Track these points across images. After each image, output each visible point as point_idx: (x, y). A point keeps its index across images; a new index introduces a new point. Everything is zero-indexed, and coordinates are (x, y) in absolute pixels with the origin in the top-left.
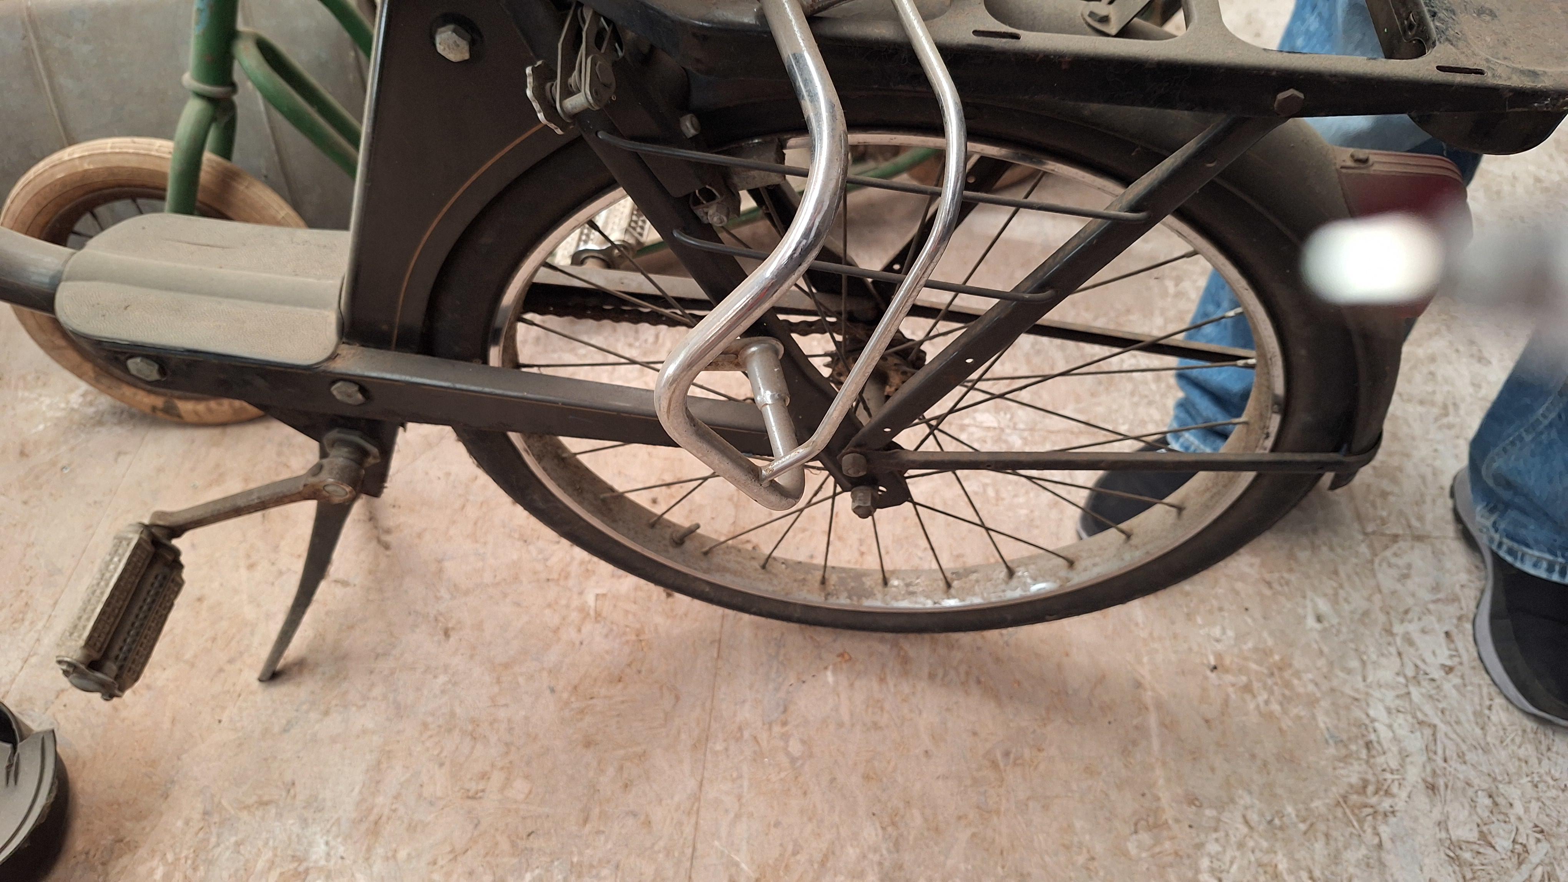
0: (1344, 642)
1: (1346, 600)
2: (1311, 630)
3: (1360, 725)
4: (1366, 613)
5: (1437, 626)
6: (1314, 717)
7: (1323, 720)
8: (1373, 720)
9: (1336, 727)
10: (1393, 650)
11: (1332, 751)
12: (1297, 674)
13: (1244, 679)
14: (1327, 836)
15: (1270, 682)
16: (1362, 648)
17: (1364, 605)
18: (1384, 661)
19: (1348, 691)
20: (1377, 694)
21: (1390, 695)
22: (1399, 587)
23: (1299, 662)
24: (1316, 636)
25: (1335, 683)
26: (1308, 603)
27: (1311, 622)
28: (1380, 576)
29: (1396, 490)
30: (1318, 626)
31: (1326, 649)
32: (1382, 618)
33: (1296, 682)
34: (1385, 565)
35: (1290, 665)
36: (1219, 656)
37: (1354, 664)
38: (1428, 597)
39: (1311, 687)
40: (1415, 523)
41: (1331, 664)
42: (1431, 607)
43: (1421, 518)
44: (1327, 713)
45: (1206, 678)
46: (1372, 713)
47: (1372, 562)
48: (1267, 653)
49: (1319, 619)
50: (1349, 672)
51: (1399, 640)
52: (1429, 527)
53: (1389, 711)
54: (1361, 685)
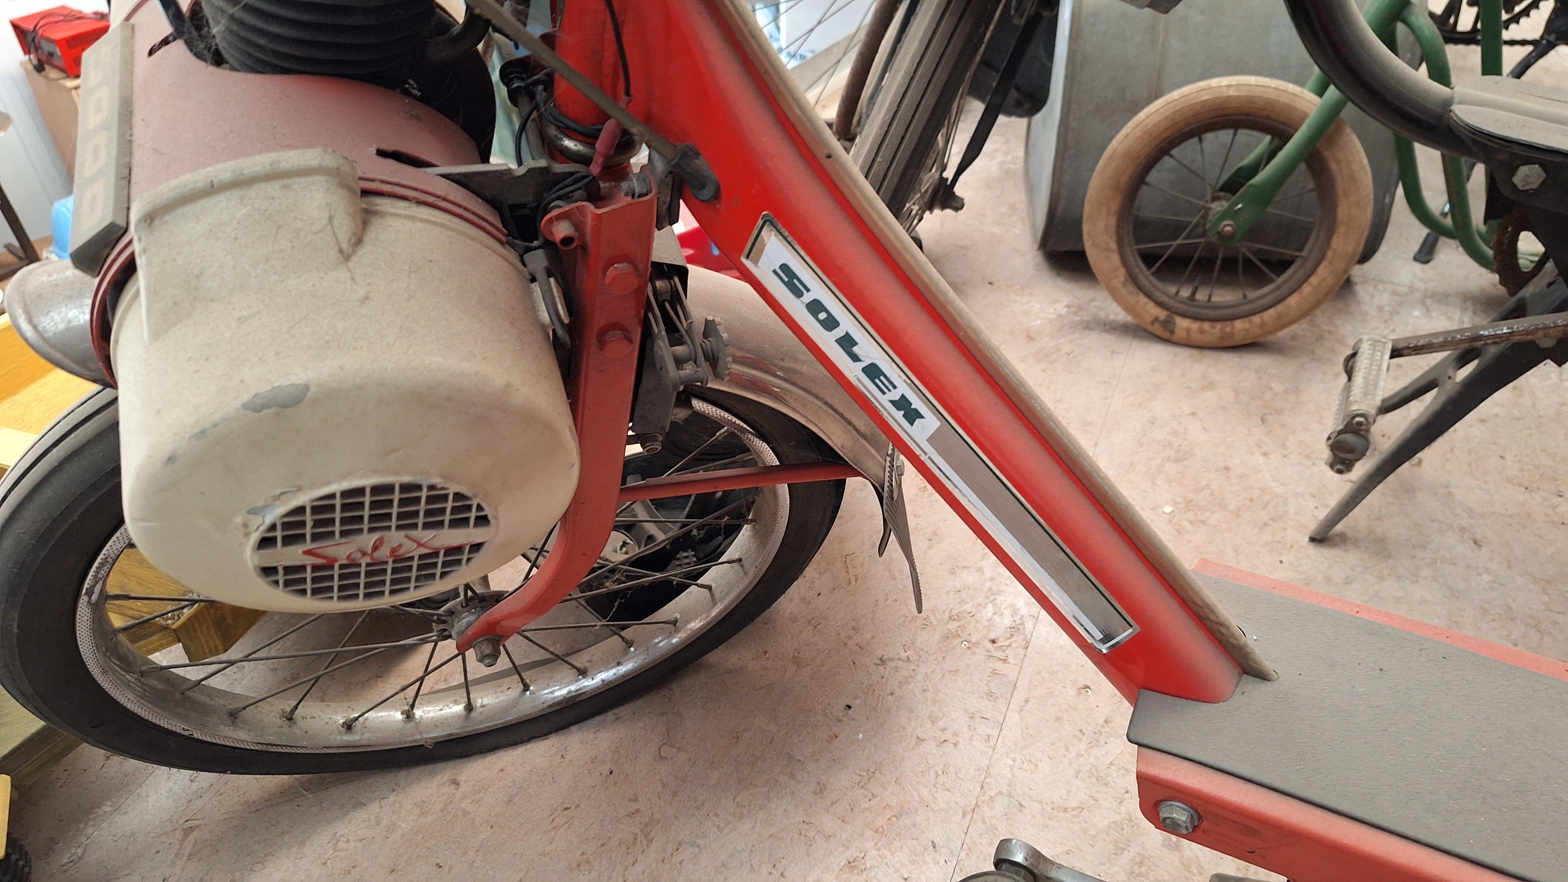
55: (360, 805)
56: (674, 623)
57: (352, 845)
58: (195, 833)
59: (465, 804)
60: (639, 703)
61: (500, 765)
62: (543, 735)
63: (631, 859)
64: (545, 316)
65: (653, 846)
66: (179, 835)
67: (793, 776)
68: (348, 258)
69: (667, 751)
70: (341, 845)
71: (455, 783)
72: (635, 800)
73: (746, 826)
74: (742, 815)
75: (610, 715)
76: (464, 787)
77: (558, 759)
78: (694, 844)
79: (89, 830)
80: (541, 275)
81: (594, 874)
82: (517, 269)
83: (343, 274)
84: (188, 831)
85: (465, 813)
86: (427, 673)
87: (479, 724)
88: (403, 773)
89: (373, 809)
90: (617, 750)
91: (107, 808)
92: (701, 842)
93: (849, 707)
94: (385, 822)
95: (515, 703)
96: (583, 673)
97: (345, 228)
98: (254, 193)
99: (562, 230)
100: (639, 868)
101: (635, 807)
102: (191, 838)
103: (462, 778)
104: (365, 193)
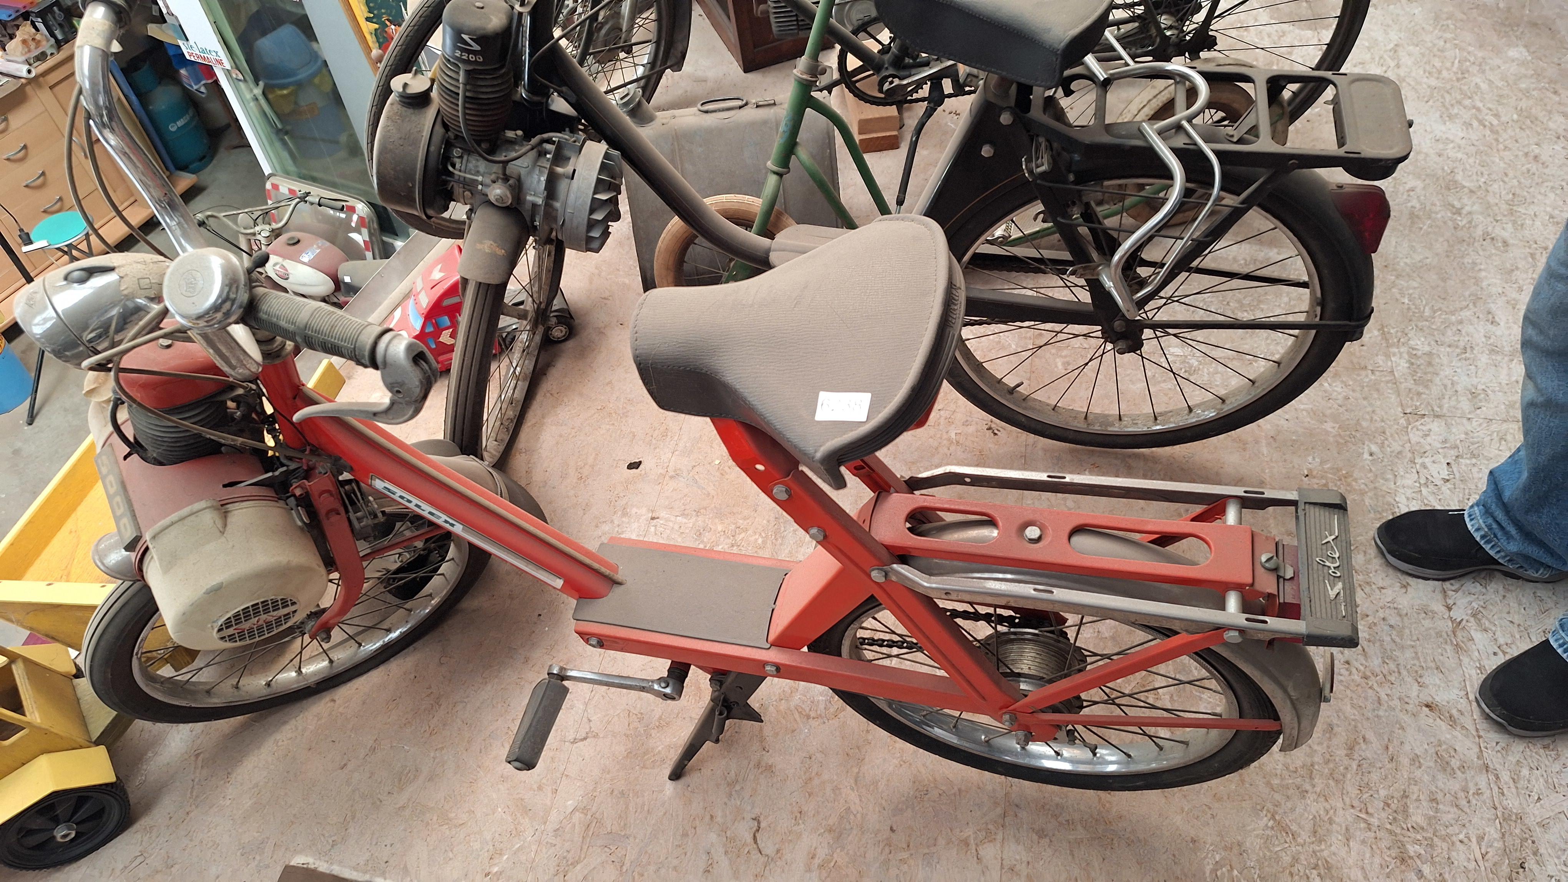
0: (1385, 466)
1: (1388, 446)
2: (1366, 460)
3: (1389, 504)
4: (1400, 453)
5: (1442, 460)
6: (1363, 500)
7: (1367, 501)
8: (1397, 503)
9: (1376, 505)
10: (1414, 471)
11: (1372, 515)
12: (1356, 480)
13: (1324, 481)
14: (1365, 552)
15: (1339, 483)
16: (1396, 469)
17: (1399, 449)
18: (1407, 475)
19: (1384, 488)
20: (1402, 491)
21: (1409, 492)
22: (1422, 440)
23: (1356, 474)
24: (1368, 462)
25: (1377, 485)
26: (1365, 447)
27: (1366, 456)
28: (1411, 435)
29: (1427, 392)
30: (1371, 458)
31: (1373, 469)
32: (1409, 455)
33: (1354, 483)
34: (1415, 429)
35: (1352, 476)
36: (1310, 470)
37: (1390, 476)
38: (1440, 446)
39: (1363, 486)
40: (1436, 409)
41: (1376, 476)
42: (1440, 450)
43: (1440, 407)
44: (1371, 498)
45: (1302, 480)
46: (1397, 499)
47: (1407, 428)
48: (1339, 470)
49: (1371, 455)
50: (1386, 480)
51: (1418, 466)
52: (1445, 411)
53: (1408, 499)
54: (1393, 486)
55: (285, 723)
56: (430, 595)
57: (285, 743)
58: (202, 755)
59: (341, 710)
60: (426, 638)
61: (356, 687)
62: (376, 666)
63: (431, 716)
64: (299, 523)
65: (442, 707)
66: (193, 758)
67: (512, 657)
68: (223, 533)
69: (444, 660)
70: (280, 743)
71: (334, 701)
72: (430, 687)
73: (489, 687)
74: (486, 683)
75: (411, 648)
76: (338, 702)
77: (386, 678)
78: (461, 702)
79: (145, 767)
80: (294, 507)
81: (413, 727)
82: (285, 508)
83: (223, 539)
84: (197, 756)
85: (341, 714)
86: (302, 649)
87: (338, 668)
88: (305, 702)
89: (293, 722)
90: (417, 665)
91: (150, 754)
92: (466, 700)
93: (540, 615)
94: (300, 728)
95: (356, 654)
96: (389, 631)
97: (219, 524)
98: (186, 521)
99: (298, 492)
100: (435, 719)
101: (430, 691)
102: (200, 758)
103: (336, 698)
104: (222, 505)
